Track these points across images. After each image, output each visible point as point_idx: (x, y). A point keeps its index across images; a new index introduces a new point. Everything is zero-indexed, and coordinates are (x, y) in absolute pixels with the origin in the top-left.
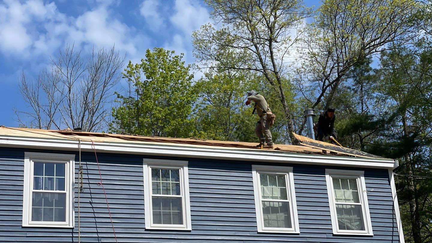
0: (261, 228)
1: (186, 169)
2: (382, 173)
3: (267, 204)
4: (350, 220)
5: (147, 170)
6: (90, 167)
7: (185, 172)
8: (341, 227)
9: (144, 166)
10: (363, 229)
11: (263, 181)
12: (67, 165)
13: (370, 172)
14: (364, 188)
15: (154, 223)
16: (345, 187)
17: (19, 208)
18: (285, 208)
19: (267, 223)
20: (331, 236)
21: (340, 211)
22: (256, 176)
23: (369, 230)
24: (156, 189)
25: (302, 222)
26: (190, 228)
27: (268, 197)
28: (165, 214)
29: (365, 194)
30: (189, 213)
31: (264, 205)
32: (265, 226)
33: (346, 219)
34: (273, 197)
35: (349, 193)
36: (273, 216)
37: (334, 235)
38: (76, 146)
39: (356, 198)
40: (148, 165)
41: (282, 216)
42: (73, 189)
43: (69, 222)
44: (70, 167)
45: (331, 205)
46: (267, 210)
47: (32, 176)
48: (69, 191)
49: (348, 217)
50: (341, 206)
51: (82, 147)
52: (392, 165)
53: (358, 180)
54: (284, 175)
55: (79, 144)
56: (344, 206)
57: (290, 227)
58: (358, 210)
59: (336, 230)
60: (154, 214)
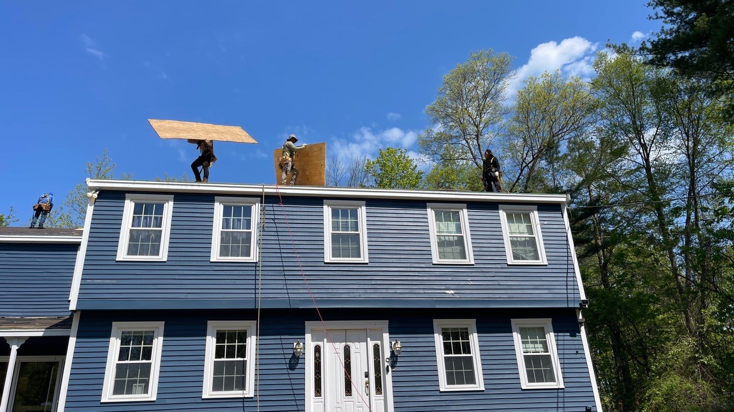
0: (436, 259)
1: (364, 208)
2: (555, 207)
3: (442, 238)
4: (525, 251)
5: (327, 211)
6: (275, 209)
7: (363, 211)
8: (516, 257)
9: (324, 206)
10: (537, 258)
11: (438, 219)
12: (253, 207)
13: (543, 207)
14: (538, 222)
15: (333, 257)
16: (519, 221)
17: (208, 246)
18: (460, 241)
19: (442, 255)
20: (506, 266)
21: (514, 243)
22: (430, 213)
23: (543, 260)
24: (335, 226)
25: (477, 253)
26: (367, 261)
27: (443, 232)
28: (344, 249)
29: (539, 227)
30: (366, 248)
31: (440, 239)
32: (440, 258)
33: (521, 250)
34: (448, 232)
35: (523, 226)
36: (449, 249)
37: (508, 265)
38: (261, 190)
39: (530, 230)
40: (328, 206)
41: (457, 249)
42: (257, 228)
43: (254, 257)
44: (256, 209)
45: (504, 237)
46: (441, 244)
47: (222, 217)
48: (254, 230)
49: (523, 248)
50: (515, 239)
51: (266, 190)
52: (564, 200)
53: (531, 215)
54: (458, 212)
55: (263, 188)
56: (519, 239)
57: (465, 258)
58: (532, 242)
59: (510, 260)
60: (333, 249)
